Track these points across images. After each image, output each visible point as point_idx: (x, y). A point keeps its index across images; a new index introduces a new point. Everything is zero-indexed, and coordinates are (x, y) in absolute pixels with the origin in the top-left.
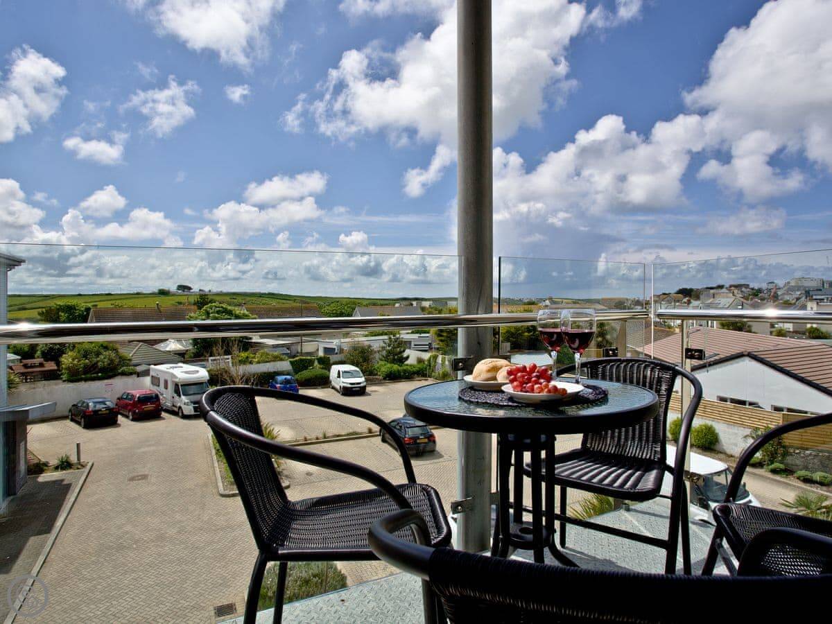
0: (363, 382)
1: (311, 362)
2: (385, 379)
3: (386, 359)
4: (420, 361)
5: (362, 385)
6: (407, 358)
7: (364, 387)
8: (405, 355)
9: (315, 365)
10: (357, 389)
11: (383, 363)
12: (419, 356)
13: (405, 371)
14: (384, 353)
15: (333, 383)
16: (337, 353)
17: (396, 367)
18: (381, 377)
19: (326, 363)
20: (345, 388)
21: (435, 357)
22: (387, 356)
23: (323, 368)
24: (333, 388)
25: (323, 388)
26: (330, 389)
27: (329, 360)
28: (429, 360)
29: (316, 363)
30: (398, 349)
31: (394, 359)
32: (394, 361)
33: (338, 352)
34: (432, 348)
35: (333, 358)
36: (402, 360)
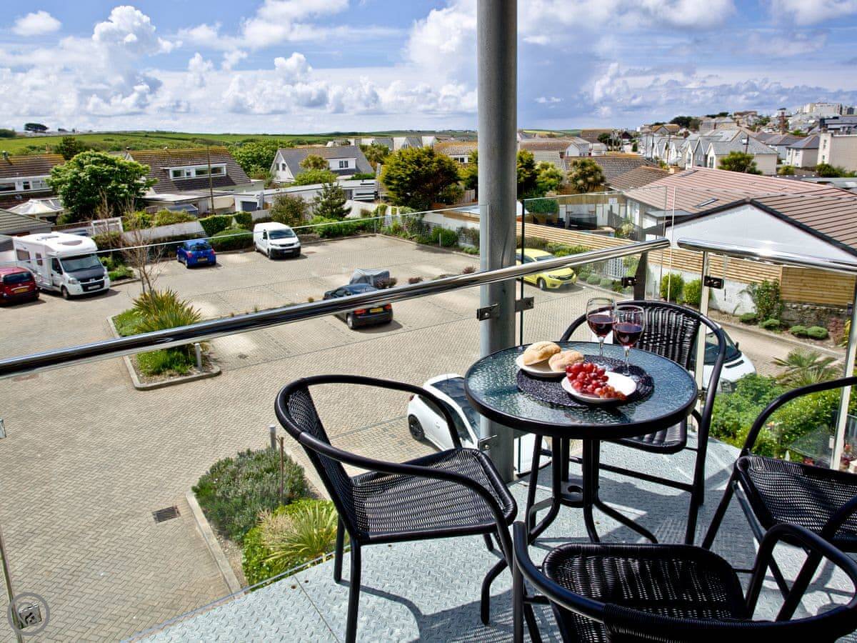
0: (296, 243)
1: (227, 222)
2: (322, 237)
3: (322, 212)
4: (365, 213)
5: (295, 246)
6: (349, 211)
7: (299, 249)
8: (346, 207)
9: (233, 224)
10: (291, 251)
11: (319, 218)
12: (364, 208)
13: (346, 226)
14: (320, 205)
15: (259, 246)
16: (259, 209)
17: (335, 222)
18: (317, 235)
19: (246, 222)
20: (274, 251)
21: (384, 209)
22: (324, 209)
23: (243, 228)
24: (259, 251)
25: (245, 252)
26: (254, 253)
27: (251, 218)
28: (376, 213)
29: (234, 222)
30: (337, 201)
31: (332, 213)
32: (332, 216)
33: (261, 207)
34: (379, 197)
35: (255, 215)
36: (342, 214)
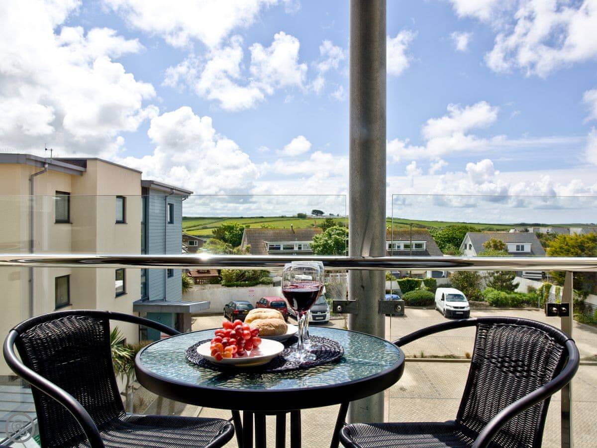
0: (467, 307)
1: (417, 284)
2: (491, 305)
3: (493, 285)
4: (531, 290)
5: (465, 309)
6: (517, 286)
7: (468, 312)
8: (514, 282)
9: (421, 286)
10: (462, 313)
11: (490, 289)
12: (531, 285)
13: (513, 299)
14: (492, 279)
15: (438, 305)
16: (444, 277)
17: (503, 294)
18: (487, 303)
19: (432, 286)
20: (448, 311)
21: (548, 288)
22: (495, 282)
23: (429, 290)
24: (438, 310)
25: (428, 309)
26: (435, 311)
27: (436, 283)
28: (541, 290)
29: (423, 285)
30: (507, 277)
31: (502, 286)
32: (502, 288)
33: (446, 276)
34: (546, 277)
35: (439, 281)
36: (512, 288)
